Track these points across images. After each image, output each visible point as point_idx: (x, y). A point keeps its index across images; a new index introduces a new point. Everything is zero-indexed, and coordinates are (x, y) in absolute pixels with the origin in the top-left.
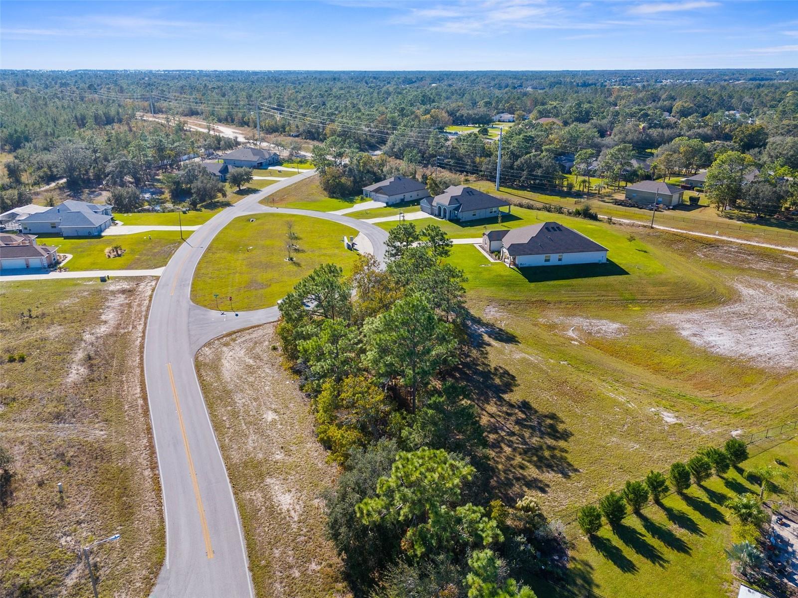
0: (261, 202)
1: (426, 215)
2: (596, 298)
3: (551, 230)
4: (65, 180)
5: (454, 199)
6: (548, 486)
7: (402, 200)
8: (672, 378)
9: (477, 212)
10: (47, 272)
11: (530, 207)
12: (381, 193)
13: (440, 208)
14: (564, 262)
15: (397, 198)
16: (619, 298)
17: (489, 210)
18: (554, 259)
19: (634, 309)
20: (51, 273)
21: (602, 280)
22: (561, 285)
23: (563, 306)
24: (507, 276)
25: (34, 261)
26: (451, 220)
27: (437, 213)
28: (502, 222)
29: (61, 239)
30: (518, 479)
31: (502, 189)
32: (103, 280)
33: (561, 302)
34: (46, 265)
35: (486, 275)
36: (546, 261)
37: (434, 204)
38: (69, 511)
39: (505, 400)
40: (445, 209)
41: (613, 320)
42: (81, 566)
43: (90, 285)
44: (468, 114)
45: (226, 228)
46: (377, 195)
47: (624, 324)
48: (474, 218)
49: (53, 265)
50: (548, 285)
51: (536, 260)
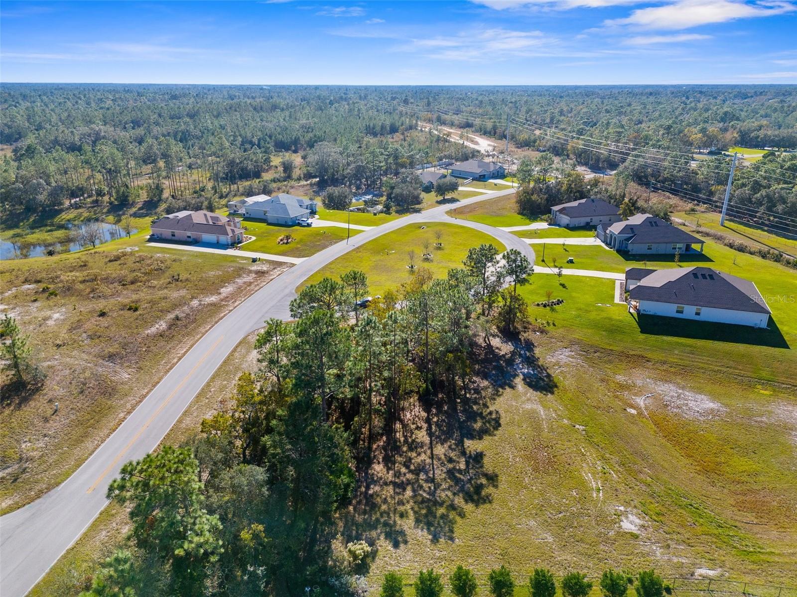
0: (447, 213)
1: (599, 242)
2: (717, 368)
3: (700, 276)
4: (318, 179)
5: (631, 228)
6: (406, 542)
7: (588, 224)
8: (718, 485)
9: (654, 246)
10: (226, 249)
11: (741, 249)
12: (564, 214)
13: (611, 236)
14: (701, 318)
15: (583, 221)
16: (749, 374)
17: (672, 246)
18: (689, 312)
19: (762, 392)
20: (229, 250)
21: (742, 348)
22: (677, 343)
23: (665, 367)
24: (617, 320)
25: (223, 239)
26: (618, 251)
27: (608, 241)
28: (680, 261)
29: (263, 225)
30: (386, 524)
31: (727, 223)
32: (254, 260)
33: (664, 363)
34: (230, 243)
35: (593, 315)
36: (678, 312)
37: (608, 232)
38: (48, 425)
39: (463, 446)
40: (615, 238)
41: (714, 397)
42: (16, 466)
43: (241, 263)
44: (766, 135)
45: (392, 232)
46: (561, 215)
47: (726, 405)
48: (649, 252)
49: (235, 243)
50: (663, 341)
51: (667, 309)
